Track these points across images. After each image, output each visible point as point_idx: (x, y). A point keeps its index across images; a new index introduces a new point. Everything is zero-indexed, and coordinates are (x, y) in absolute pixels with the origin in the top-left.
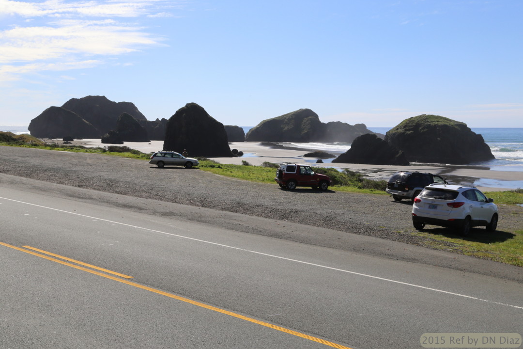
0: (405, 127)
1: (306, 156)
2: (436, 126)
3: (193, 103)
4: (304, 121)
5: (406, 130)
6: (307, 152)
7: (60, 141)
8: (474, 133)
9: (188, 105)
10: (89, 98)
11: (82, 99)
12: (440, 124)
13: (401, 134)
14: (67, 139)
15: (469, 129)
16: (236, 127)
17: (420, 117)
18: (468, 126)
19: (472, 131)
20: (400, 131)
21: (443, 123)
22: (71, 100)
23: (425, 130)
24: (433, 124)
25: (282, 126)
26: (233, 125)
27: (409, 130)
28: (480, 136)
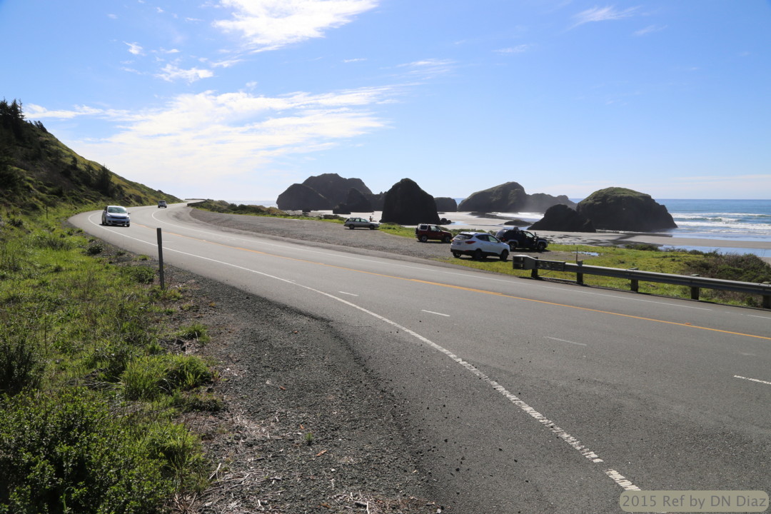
0: (594, 198)
1: (506, 224)
2: (621, 197)
3: (407, 179)
4: (511, 193)
5: (595, 201)
6: (507, 221)
7: (300, 212)
8: (658, 204)
9: (402, 181)
10: (325, 175)
11: (319, 177)
12: (625, 195)
13: (591, 205)
14: (306, 210)
15: (654, 200)
16: (449, 199)
17: (608, 189)
18: (653, 198)
19: (656, 202)
20: (590, 201)
21: (627, 195)
22: (310, 178)
23: (612, 201)
24: (619, 195)
25: (491, 198)
26: (447, 196)
27: (598, 201)
28: (663, 206)
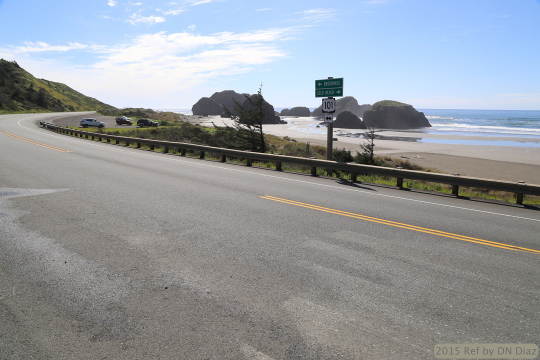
2: (388, 107)
4: (348, 104)
5: (374, 109)
11: (221, 93)
15: (414, 109)
16: (305, 108)
18: (414, 107)
19: (417, 110)
26: (303, 106)
28: (422, 113)
